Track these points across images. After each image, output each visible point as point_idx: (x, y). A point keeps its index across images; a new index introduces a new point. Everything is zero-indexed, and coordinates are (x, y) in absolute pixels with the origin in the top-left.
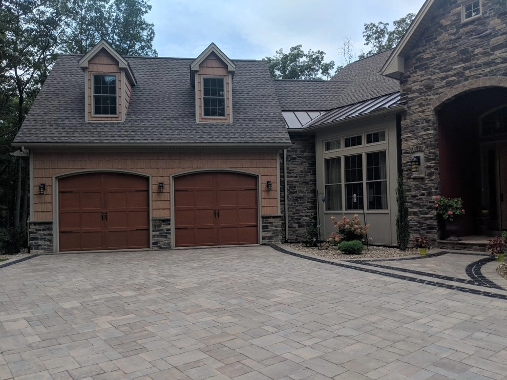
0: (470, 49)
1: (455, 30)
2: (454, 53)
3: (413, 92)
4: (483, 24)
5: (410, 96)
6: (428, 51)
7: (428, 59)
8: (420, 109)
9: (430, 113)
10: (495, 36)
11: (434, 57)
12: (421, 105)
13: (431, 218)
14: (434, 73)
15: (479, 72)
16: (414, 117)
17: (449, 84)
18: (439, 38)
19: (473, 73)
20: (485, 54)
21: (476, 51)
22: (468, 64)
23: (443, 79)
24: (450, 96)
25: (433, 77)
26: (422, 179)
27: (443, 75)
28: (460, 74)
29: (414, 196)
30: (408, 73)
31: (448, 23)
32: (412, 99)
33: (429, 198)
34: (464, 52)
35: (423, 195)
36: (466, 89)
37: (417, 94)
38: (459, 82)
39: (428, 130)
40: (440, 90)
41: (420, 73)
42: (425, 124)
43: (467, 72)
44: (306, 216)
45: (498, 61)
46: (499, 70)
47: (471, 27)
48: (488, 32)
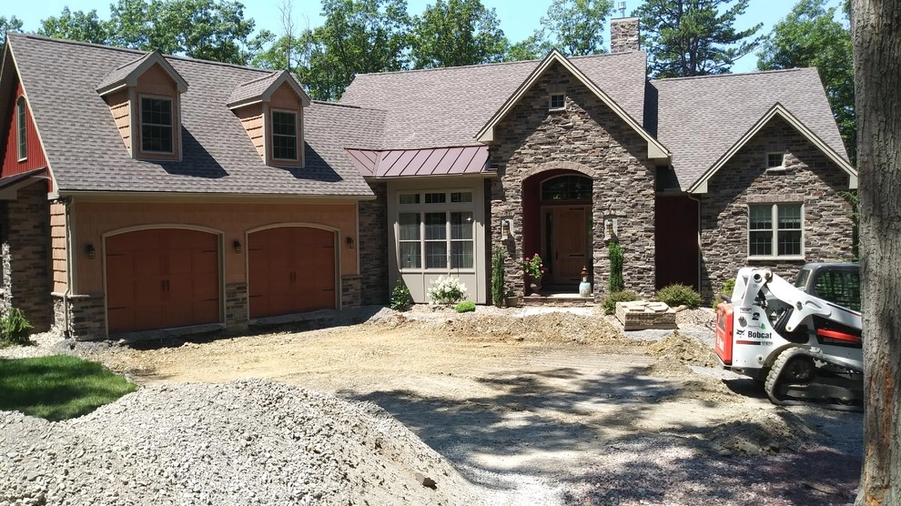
0: (556, 135)
1: (544, 115)
2: (542, 135)
3: (504, 161)
4: (567, 117)
5: (499, 164)
6: (518, 127)
7: (518, 135)
8: (510, 178)
9: (519, 183)
10: (576, 129)
11: (524, 134)
12: (511, 175)
13: (518, 278)
14: (524, 149)
15: (562, 156)
16: (505, 185)
17: (537, 161)
18: (529, 118)
19: (558, 156)
20: (568, 142)
21: (560, 138)
22: (554, 147)
23: (532, 155)
24: (538, 171)
25: (523, 152)
26: (511, 241)
27: (532, 152)
28: (546, 154)
30: (499, 143)
31: (538, 106)
32: (503, 167)
34: (551, 136)
36: (552, 168)
37: (507, 164)
38: (546, 161)
39: (517, 198)
40: (529, 165)
42: (515, 193)
43: (552, 154)
45: (578, 150)
46: (578, 158)
47: (556, 117)
48: (571, 124)
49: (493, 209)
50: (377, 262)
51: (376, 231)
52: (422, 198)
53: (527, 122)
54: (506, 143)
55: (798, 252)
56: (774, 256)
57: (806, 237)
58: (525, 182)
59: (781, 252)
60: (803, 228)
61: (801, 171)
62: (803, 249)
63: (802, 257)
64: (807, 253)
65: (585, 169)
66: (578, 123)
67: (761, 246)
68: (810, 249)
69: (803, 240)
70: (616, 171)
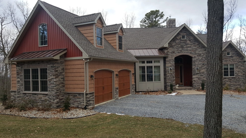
0: (183, 46)
1: (180, 41)
2: (180, 46)
3: (170, 52)
4: (186, 41)
5: (169, 53)
6: (173, 43)
7: (174, 45)
8: (171, 57)
9: (174, 58)
10: (188, 45)
11: (175, 45)
12: (172, 56)
13: (174, 83)
14: (175, 49)
15: (185, 51)
16: (170, 59)
17: (178, 52)
18: (176, 41)
20: (186, 48)
21: (184, 47)
22: (183, 49)
23: (177, 51)
24: (179, 55)
25: (175, 50)
26: (172, 74)
27: (177, 50)
28: (181, 51)
29: (170, 78)
31: (179, 38)
32: (169, 54)
33: (174, 78)
34: (182, 46)
35: (172, 78)
36: (182, 54)
37: (170, 53)
38: (181, 53)
39: (173, 62)
40: (176, 53)
41: (171, 48)
42: (172, 61)
43: (182, 51)
45: (189, 50)
46: (189, 52)
47: (183, 41)
48: (187, 43)
49: (167, 65)
52: (146, 62)
53: (176, 42)
54: (170, 48)
55: (233, 75)
56: (229, 77)
57: (235, 72)
58: (175, 58)
59: (230, 76)
60: (235, 70)
61: (234, 56)
62: (235, 75)
63: (235, 77)
64: (236, 76)
65: (190, 55)
66: (189, 43)
67: (226, 74)
68: (236, 75)
69: (235, 73)
70: (198, 55)
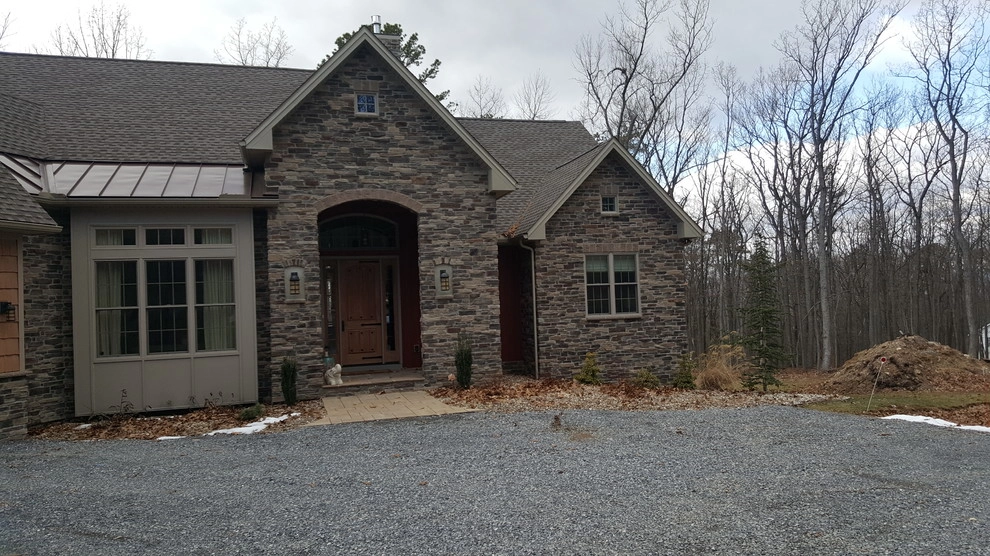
0: (366, 151)
1: (347, 121)
2: (345, 149)
3: (288, 183)
4: (380, 126)
5: (282, 188)
6: (309, 134)
7: (310, 145)
8: (298, 210)
9: (312, 217)
10: (394, 145)
11: (318, 145)
12: (299, 204)
13: (313, 358)
14: (319, 167)
15: (376, 181)
16: (290, 218)
17: (338, 186)
18: (325, 123)
19: (369, 181)
20: (383, 162)
21: (373, 156)
22: (363, 168)
23: (331, 177)
24: (340, 201)
25: (317, 171)
26: (302, 304)
27: (331, 172)
28: (352, 177)
29: (289, 328)
30: (279, 155)
31: (339, 108)
32: (285, 192)
33: (312, 330)
34: (358, 151)
35: (303, 326)
36: (361, 197)
37: (293, 188)
38: (352, 187)
39: (310, 239)
40: (327, 191)
41: (297, 160)
42: (305, 231)
43: (362, 177)
44: (44, 371)
45: (397, 174)
46: (398, 185)
47: (366, 125)
48: (386, 138)
49: (273, 255)
50: (51, 348)
51: (49, 293)
52: (141, 237)
53: (322, 128)
54: (290, 156)
55: (634, 309)
56: (614, 314)
57: (642, 291)
58: (321, 216)
59: (618, 310)
60: (639, 281)
61: (633, 217)
62: (640, 305)
63: (639, 314)
64: (644, 309)
65: (405, 201)
66: (396, 137)
67: (598, 303)
68: (646, 305)
69: (640, 295)
70: (449, 206)
